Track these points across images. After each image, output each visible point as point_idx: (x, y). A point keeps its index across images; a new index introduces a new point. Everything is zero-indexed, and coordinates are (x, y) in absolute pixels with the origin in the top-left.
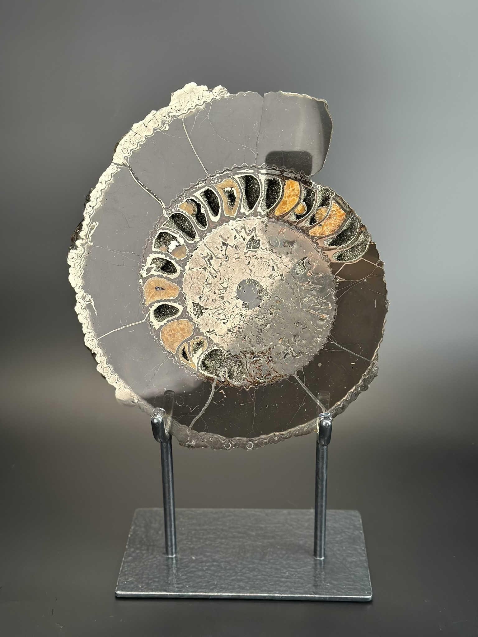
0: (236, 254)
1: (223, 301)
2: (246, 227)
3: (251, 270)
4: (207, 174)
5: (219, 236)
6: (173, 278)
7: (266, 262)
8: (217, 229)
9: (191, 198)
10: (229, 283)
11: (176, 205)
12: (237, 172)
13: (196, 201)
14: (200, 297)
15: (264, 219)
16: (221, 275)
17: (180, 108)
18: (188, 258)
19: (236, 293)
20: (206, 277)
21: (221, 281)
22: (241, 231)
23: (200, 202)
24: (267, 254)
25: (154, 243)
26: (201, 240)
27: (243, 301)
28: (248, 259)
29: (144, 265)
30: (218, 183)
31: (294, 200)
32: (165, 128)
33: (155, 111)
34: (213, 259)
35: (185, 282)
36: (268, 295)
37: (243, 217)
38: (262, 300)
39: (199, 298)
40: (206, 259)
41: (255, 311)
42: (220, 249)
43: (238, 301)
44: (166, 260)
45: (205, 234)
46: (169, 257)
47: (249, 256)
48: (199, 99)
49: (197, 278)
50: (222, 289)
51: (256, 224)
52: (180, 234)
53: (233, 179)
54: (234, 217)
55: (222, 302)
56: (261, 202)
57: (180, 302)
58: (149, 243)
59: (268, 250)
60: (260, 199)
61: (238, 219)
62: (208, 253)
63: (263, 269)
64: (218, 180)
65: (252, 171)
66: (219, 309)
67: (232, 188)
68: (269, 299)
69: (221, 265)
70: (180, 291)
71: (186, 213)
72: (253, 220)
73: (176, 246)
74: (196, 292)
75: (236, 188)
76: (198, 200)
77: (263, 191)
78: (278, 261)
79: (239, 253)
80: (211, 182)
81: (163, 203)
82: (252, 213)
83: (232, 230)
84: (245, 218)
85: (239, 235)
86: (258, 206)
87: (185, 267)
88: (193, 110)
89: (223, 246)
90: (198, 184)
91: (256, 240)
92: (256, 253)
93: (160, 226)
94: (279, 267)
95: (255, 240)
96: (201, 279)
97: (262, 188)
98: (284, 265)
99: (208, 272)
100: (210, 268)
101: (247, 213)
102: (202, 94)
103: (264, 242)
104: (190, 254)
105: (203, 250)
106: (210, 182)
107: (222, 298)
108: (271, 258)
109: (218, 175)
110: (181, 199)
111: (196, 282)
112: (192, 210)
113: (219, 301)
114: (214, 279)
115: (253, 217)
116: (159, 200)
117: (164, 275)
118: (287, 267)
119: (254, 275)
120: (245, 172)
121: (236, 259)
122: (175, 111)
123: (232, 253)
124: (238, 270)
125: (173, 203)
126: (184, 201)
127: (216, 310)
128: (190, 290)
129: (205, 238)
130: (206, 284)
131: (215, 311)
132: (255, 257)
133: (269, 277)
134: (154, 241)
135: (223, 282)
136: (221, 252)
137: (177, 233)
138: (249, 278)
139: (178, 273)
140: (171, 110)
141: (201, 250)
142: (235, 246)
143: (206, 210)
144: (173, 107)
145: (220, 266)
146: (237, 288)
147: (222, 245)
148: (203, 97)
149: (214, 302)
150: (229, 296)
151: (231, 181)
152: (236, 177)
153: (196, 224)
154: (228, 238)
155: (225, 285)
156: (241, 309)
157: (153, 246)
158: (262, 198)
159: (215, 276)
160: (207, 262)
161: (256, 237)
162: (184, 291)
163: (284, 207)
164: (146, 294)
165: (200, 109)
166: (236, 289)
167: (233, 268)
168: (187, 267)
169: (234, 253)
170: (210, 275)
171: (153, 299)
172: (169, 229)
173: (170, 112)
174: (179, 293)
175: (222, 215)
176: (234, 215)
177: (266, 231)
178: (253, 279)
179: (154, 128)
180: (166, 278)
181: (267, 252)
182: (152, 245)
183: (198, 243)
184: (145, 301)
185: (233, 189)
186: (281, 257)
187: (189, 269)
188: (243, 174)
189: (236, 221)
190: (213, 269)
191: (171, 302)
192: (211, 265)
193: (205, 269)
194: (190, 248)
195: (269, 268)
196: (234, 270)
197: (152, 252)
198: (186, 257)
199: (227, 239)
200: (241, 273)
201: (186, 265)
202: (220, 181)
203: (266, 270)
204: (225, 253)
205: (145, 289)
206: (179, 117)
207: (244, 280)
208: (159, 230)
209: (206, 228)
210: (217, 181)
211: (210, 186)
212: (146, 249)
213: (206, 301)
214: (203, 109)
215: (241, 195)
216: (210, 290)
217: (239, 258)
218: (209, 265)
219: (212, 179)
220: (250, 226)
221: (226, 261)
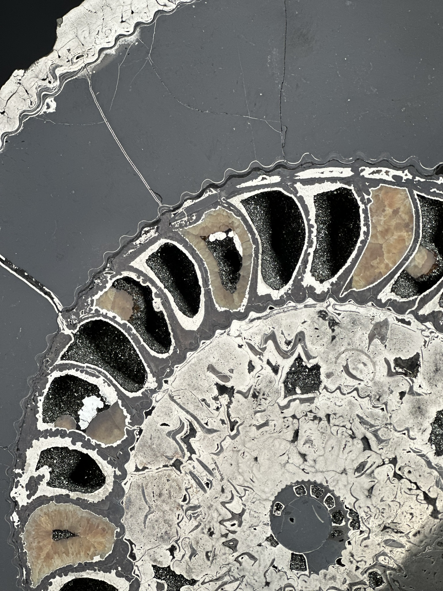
0: (258, 415)
1: (236, 554)
2: (278, 335)
3: (304, 456)
4: (161, 205)
5: (208, 369)
6: (96, 502)
7: (344, 426)
8: (199, 350)
9: (125, 274)
10: (247, 500)
11: (90, 299)
12: (238, 187)
13: (137, 280)
14: (172, 550)
15: (325, 304)
16: (222, 479)
17: (79, 52)
18: (131, 439)
19: (270, 528)
20: (183, 488)
21: (225, 495)
22: (265, 348)
23: (148, 284)
24: (343, 403)
25: (41, 410)
26: (160, 386)
27: (290, 549)
28: (293, 424)
29: (19, 471)
30: (190, 224)
31: (402, 240)
32: (48, 107)
33: (21, 72)
34: (198, 434)
35: (128, 509)
36: (361, 524)
37: (264, 309)
38: (347, 543)
39: (168, 553)
40: (178, 437)
41: (330, 579)
42: (214, 405)
43: (277, 552)
44: (76, 451)
45: (169, 367)
46: (81, 443)
47: (294, 417)
48: (124, 20)
49: (160, 495)
50: (229, 520)
51: (305, 322)
52: (106, 376)
53: (228, 208)
54: (242, 309)
55: (234, 558)
56: (311, 258)
57: (120, 569)
58: (28, 410)
59: (345, 392)
60: (306, 250)
61: (253, 315)
62: (181, 421)
63: (336, 448)
64: (190, 215)
65: (276, 179)
66: (227, 579)
67: (227, 232)
68: (365, 539)
69: (220, 450)
70: (118, 535)
71: (114, 317)
72: (293, 311)
73: (99, 410)
74: (159, 535)
75: (238, 230)
76: (142, 278)
77: (312, 229)
78: (377, 422)
79: (264, 411)
80: (173, 224)
81: (56, 300)
82: (290, 292)
83: (240, 346)
84: (271, 308)
85: (260, 358)
86: (304, 272)
87: (126, 466)
88: (113, 51)
89: (219, 397)
90: (140, 236)
91: (309, 366)
92: (313, 406)
93: (54, 361)
94: (383, 438)
95: (306, 366)
96: (170, 497)
97: (308, 220)
98: (396, 430)
99: (186, 473)
100: (190, 461)
101: (276, 295)
102: (129, 6)
103: (330, 371)
104: (135, 427)
105: (168, 414)
106: (170, 224)
107: (233, 545)
108: (357, 413)
109: (188, 203)
110: (99, 281)
111: (156, 506)
112: (129, 305)
113: (224, 557)
114: (205, 491)
115: (292, 304)
116: (46, 293)
117: (73, 495)
118: (406, 437)
119: (313, 470)
120: (259, 184)
121: (259, 427)
122: (69, 61)
123: (247, 413)
124: (269, 459)
125: (82, 296)
126: (107, 285)
127: (220, 583)
128: (142, 531)
129: (170, 379)
130: (184, 508)
131: (217, 586)
132: (311, 416)
133: (358, 470)
134: (40, 404)
135: (230, 497)
136: (216, 413)
137: (97, 374)
138: (300, 480)
139: (108, 487)
140: (58, 62)
141: (162, 412)
142: (252, 392)
143: (165, 303)
144: (63, 52)
145: (217, 454)
146: (271, 511)
147: (216, 392)
148: (132, 12)
149: (211, 559)
150: (252, 536)
151: (225, 214)
152: (236, 201)
153: (143, 343)
154: (232, 371)
155: (236, 507)
156: (289, 572)
157: (40, 416)
158: (311, 247)
159: (207, 484)
160: (182, 444)
161: (309, 357)
162: (127, 536)
163: (374, 263)
164: (31, 554)
165: (129, 44)
166: (268, 516)
167: (252, 453)
168: (130, 467)
169: (252, 411)
170: (193, 482)
171: (49, 566)
172: (77, 366)
173: (57, 66)
174: (116, 543)
175: (210, 309)
176: (240, 306)
177: (334, 338)
178: (312, 480)
179: (20, 111)
180: (79, 502)
181: (344, 397)
182: (37, 416)
183: (154, 395)
184: (28, 574)
185: (231, 234)
186: (384, 406)
187: (137, 470)
188: (254, 190)
189: (247, 320)
190: (201, 463)
191: (95, 570)
192: (192, 451)
193: (177, 465)
194: (134, 411)
195: (353, 444)
196: (256, 459)
197: (39, 435)
198: (126, 436)
199: (229, 374)
200: (277, 467)
201: (127, 460)
202: (194, 218)
203: (347, 449)
204: (229, 415)
205: (27, 538)
206: (78, 75)
207: (289, 488)
208: (52, 371)
209: (171, 351)
210: (188, 220)
211: (171, 234)
212: (21, 427)
213: (190, 558)
214: (137, 43)
215: (254, 246)
216: (197, 527)
217: (266, 424)
218: (188, 454)
219: (173, 216)
220: (289, 330)
221: (233, 437)
